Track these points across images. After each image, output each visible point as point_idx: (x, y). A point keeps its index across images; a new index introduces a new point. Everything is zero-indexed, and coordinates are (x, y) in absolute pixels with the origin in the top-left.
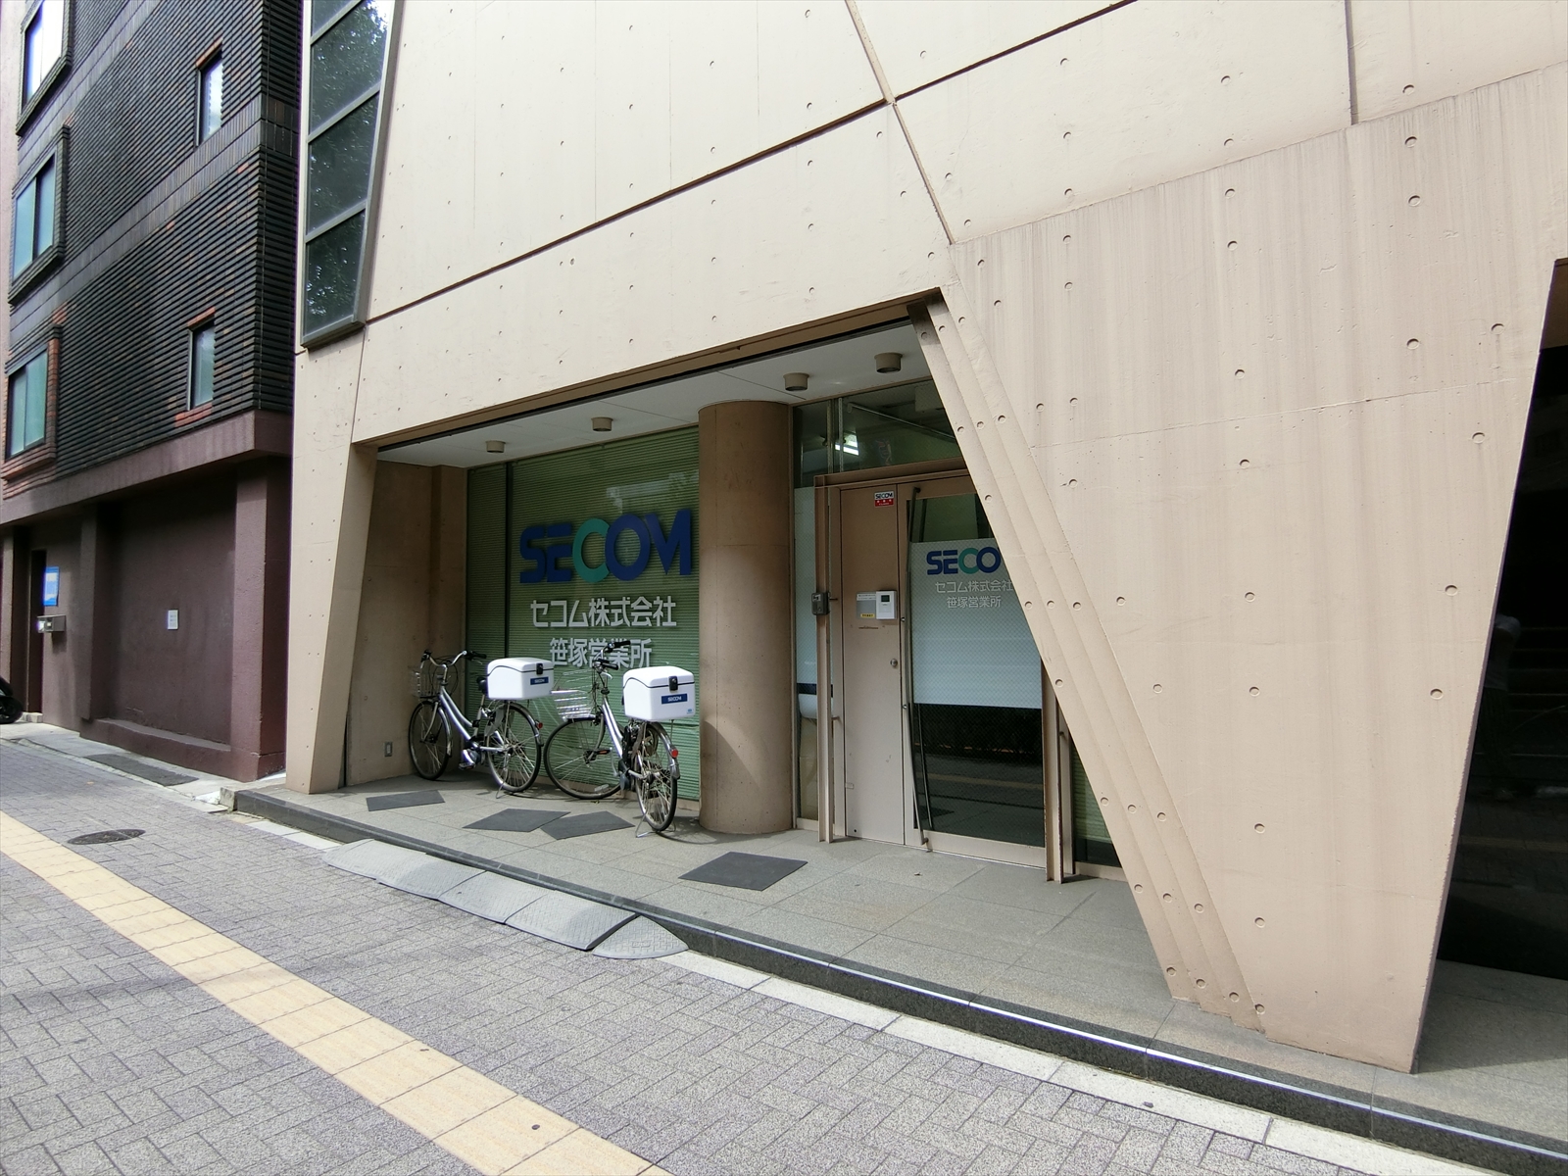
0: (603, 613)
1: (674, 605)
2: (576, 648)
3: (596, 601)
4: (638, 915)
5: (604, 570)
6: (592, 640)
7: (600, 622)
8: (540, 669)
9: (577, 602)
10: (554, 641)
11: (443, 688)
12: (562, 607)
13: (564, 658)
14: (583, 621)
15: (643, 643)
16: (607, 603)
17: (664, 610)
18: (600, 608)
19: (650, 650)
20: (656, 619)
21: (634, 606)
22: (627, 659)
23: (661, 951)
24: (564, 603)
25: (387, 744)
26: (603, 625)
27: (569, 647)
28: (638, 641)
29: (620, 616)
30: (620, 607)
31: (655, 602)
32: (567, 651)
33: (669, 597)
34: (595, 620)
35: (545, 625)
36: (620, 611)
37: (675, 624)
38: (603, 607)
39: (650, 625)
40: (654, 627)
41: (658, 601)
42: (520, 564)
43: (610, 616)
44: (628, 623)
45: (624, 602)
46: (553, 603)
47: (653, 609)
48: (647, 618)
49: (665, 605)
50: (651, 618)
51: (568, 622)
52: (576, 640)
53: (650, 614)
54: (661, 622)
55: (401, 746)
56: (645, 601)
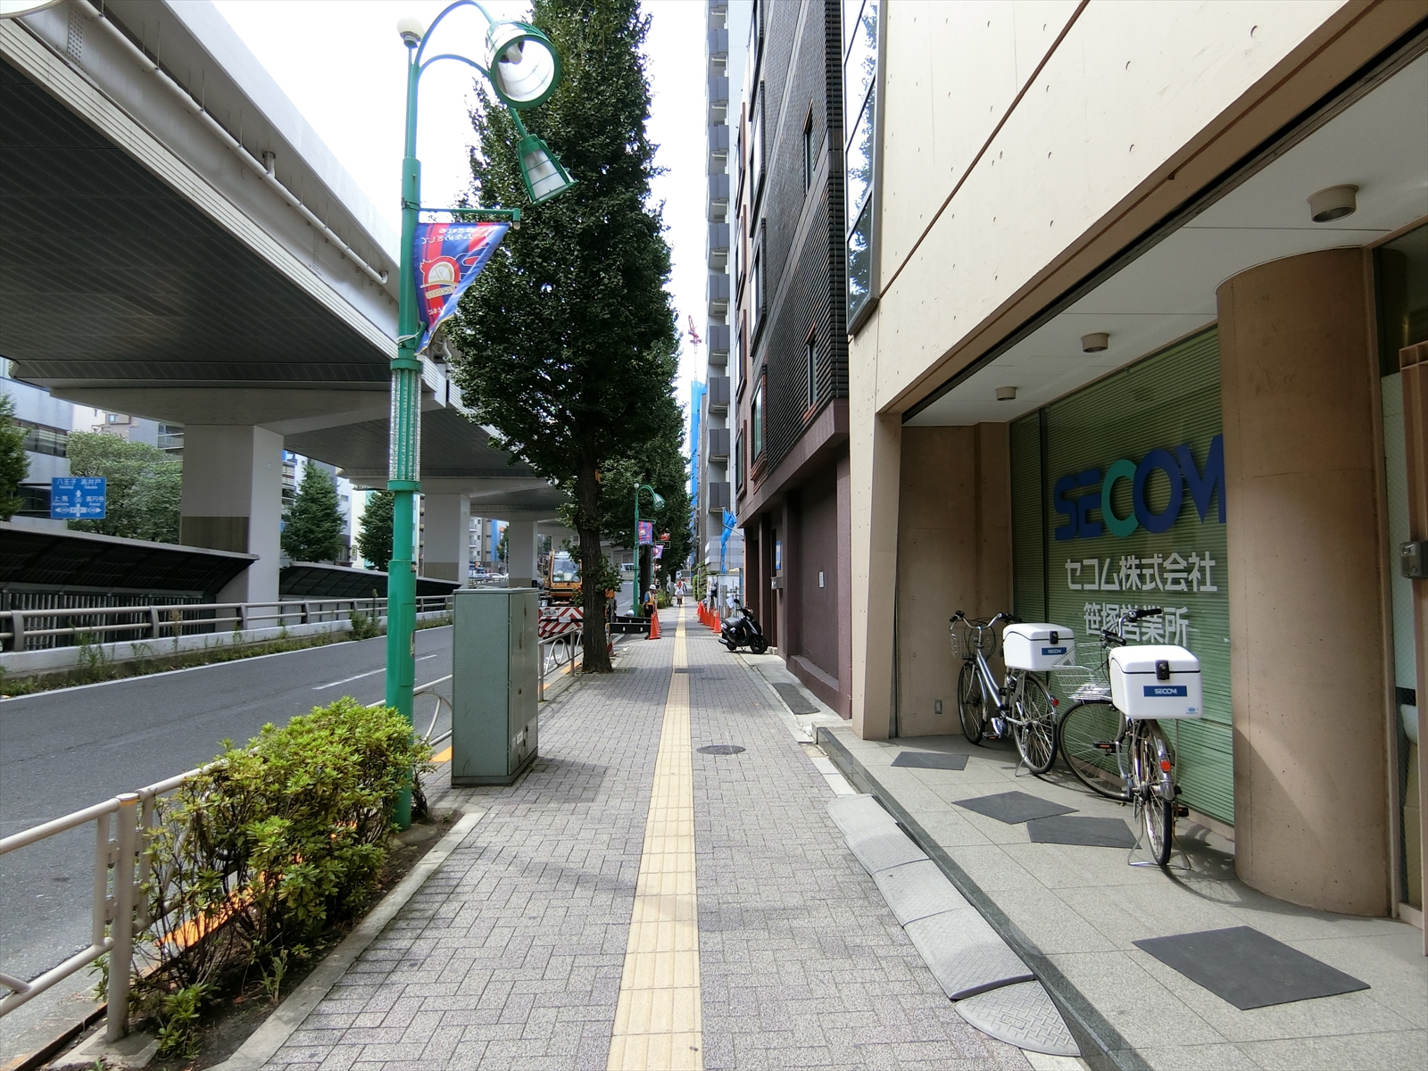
0: (1134, 573)
1: (1213, 563)
2: (1108, 615)
3: (1126, 559)
4: (1034, 978)
5: (1132, 522)
6: (1123, 606)
7: (1131, 585)
8: (1054, 638)
9: (1108, 560)
10: (1087, 606)
11: (979, 650)
12: (1094, 566)
13: (1097, 626)
14: (1114, 583)
15: (1179, 612)
16: (1137, 562)
17: (1202, 569)
18: (1130, 568)
19: (1186, 622)
20: (1192, 582)
21: (1167, 565)
22: (1161, 632)
23: (1035, 1043)
24: (1095, 562)
25: (937, 701)
26: (1134, 588)
27: (1102, 613)
28: (1173, 610)
29: (1153, 578)
30: (1151, 566)
31: (1191, 560)
32: (1099, 619)
33: (1207, 554)
34: (1127, 582)
35: (1078, 587)
36: (1151, 571)
37: (1214, 589)
38: (1133, 567)
39: (1186, 590)
40: (1190, 593)
41: (1194, 559)
42: (1057, 519)
43: (1141, 577)
44: (1161, 588)
45: (1156, 560)
46: (1086, 562)
47: (1189, 570)
48: (1182, 581)
49: (1203, 563)
50: (1186, 580)
51: (1100, 585)
52: (1109, 606)
53: (1184, 575)
54: (1198, 586)
55: (951, 704)
56: (1179, 559)
